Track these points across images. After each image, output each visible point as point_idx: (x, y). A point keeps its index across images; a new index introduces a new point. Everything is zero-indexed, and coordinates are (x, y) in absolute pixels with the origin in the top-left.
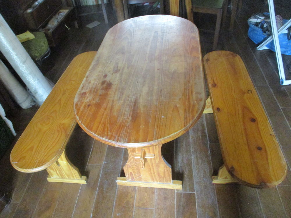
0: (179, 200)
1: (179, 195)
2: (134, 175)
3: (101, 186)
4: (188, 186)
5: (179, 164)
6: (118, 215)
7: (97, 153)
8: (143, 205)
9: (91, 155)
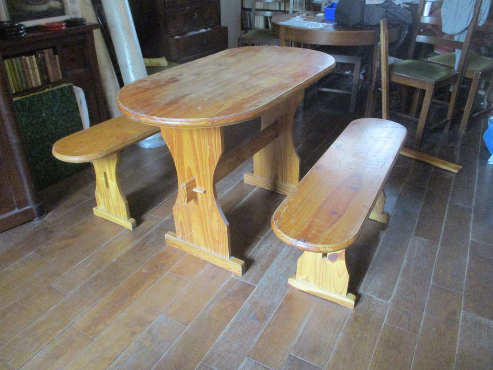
0: (230, 285)
1: (233, 281)
2: (184, 229)
3: (147, 238)
4: (252, 276)
5: (260, 251)
6: (143, 271)
7: (167, 207)
8: (181, 273)
9: (159, 206)
